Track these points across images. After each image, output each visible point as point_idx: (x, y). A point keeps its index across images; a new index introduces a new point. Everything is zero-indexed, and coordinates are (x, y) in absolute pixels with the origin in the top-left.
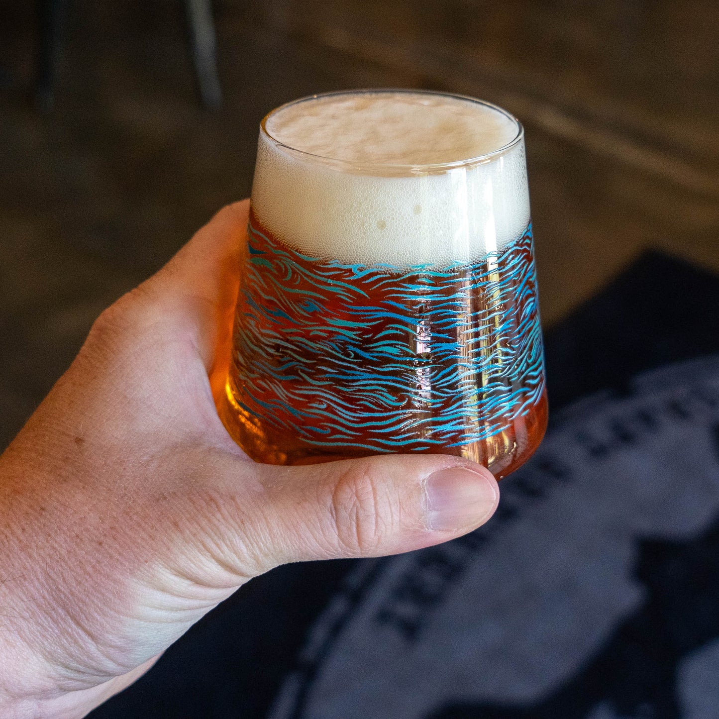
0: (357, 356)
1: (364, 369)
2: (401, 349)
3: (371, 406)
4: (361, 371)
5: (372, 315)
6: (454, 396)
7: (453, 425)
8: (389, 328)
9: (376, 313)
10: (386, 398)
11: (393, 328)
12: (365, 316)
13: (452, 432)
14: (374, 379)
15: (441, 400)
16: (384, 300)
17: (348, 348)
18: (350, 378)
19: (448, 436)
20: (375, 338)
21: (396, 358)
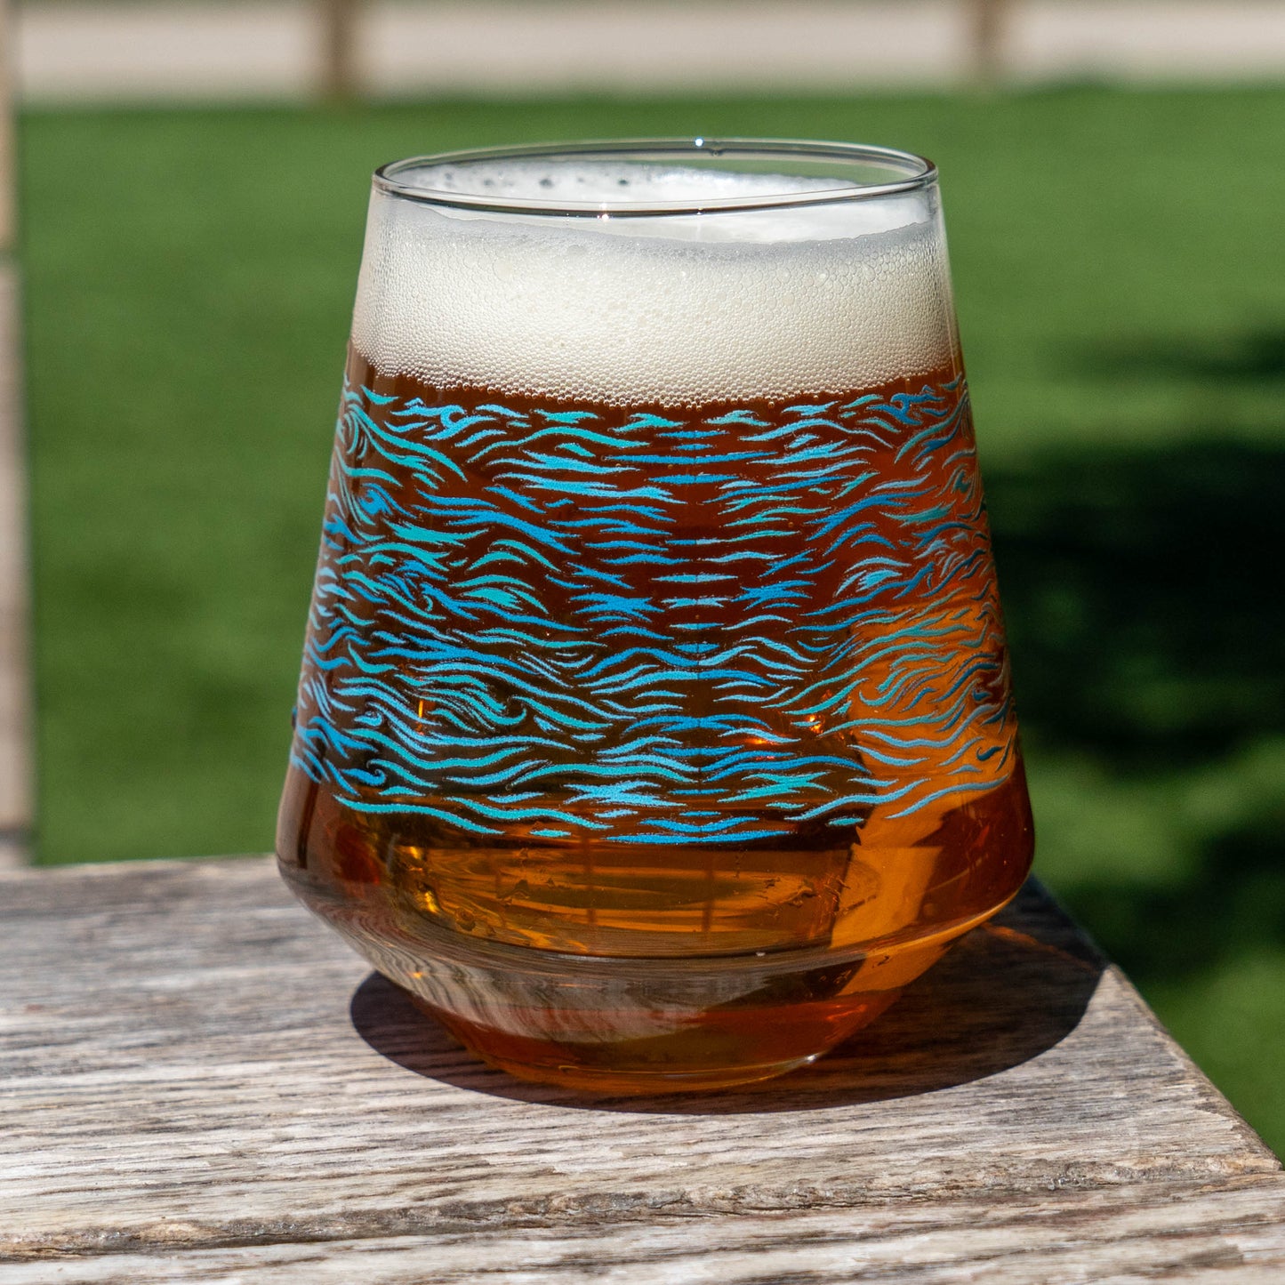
0: (438, 608)
1: (447, 637)
2: (519, 598)
3: (456, 721)
4: (443, 642)
5: (468, 517)
6: (629, 723)
7: (627, 792)
8: (497, 548)
9: (475, 513)
10: (484, 704)
11: (505, 548)
12: (456, 518)
13: (624, 806)
14: (464, 661)
15: (599, 726)
16: (492, 484)
17: (424, 589)
18: (422, 656)
19: (614, 814)
20: (472, 568)
21: (509, 617)
